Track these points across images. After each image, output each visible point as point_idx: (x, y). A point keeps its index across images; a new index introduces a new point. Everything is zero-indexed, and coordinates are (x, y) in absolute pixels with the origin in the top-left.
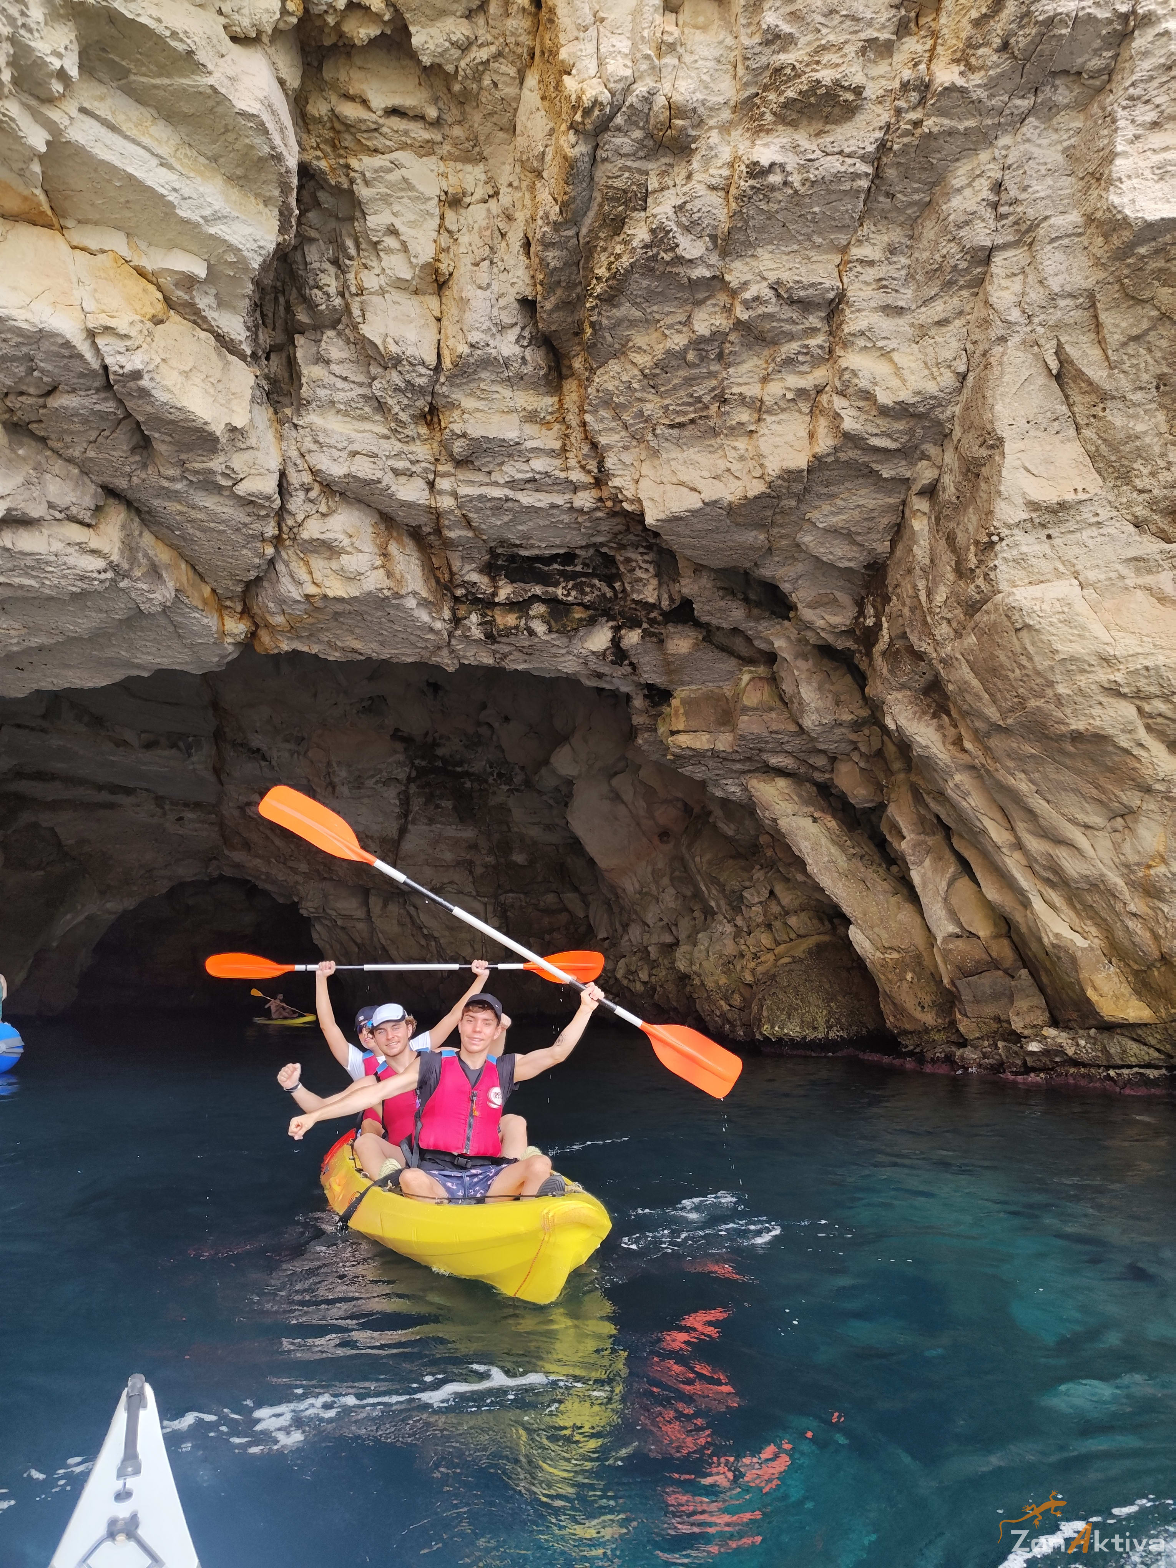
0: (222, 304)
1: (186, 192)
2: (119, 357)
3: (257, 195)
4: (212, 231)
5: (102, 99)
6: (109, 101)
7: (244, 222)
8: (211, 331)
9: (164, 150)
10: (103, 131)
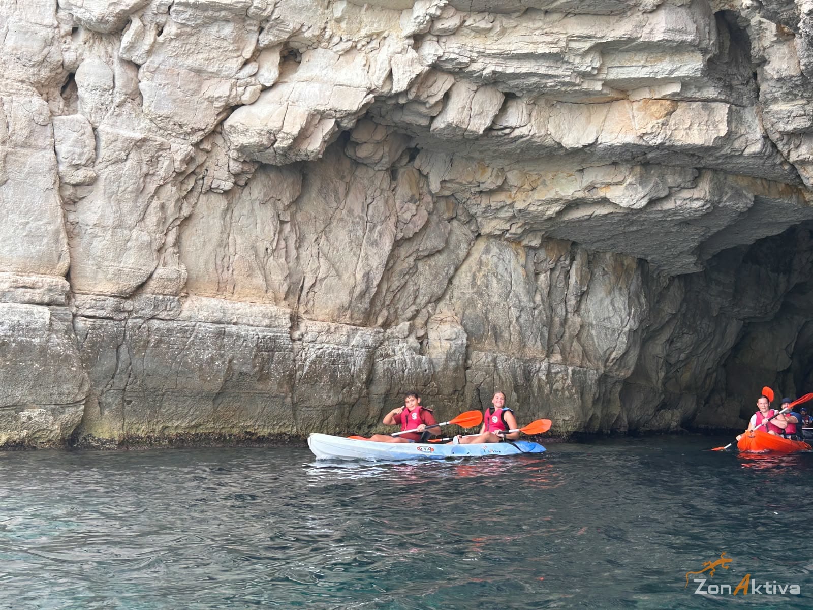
0: (700, 89)
1: (656, 70)
2: (653, 141)
3: (688, 52)
4: (673, 76)
5: (614, 60)
6: (617, 59)
7: (685, 65)
8: (699, 100)
9: (642, 63)
10: (619, 69)
